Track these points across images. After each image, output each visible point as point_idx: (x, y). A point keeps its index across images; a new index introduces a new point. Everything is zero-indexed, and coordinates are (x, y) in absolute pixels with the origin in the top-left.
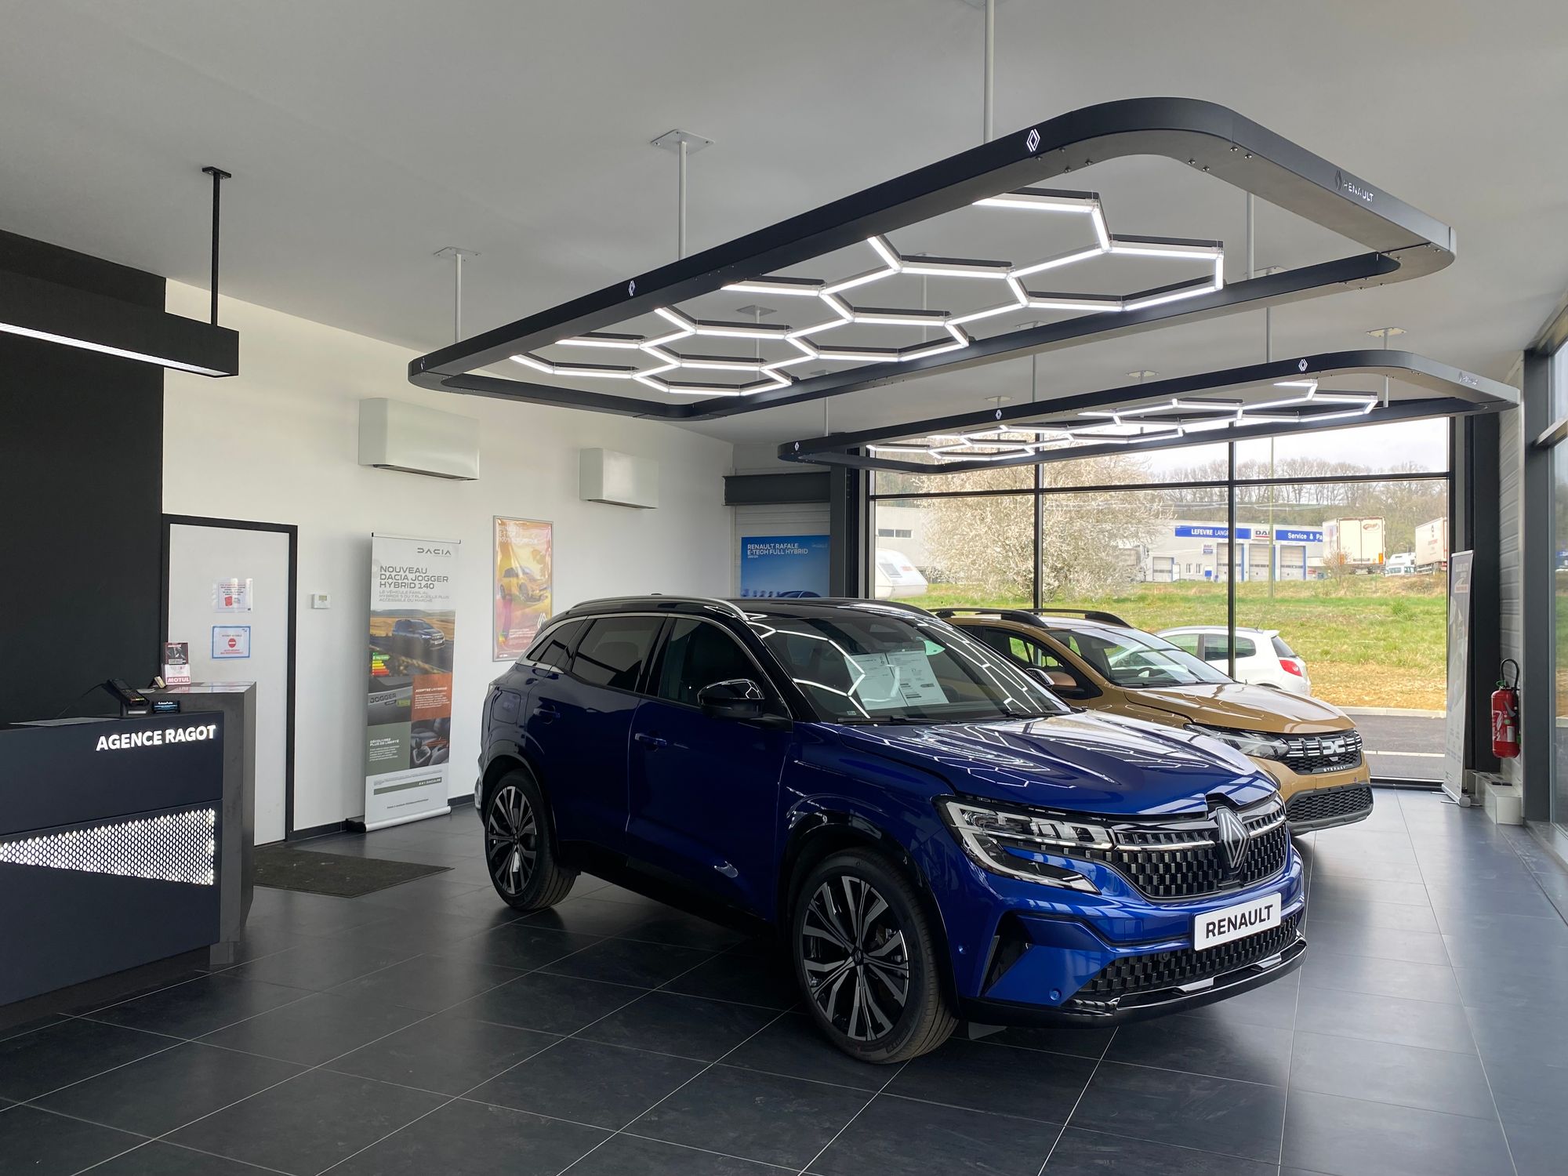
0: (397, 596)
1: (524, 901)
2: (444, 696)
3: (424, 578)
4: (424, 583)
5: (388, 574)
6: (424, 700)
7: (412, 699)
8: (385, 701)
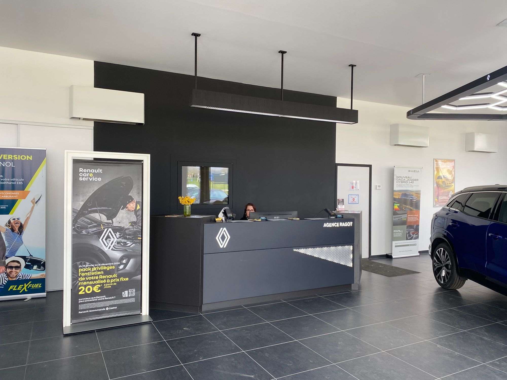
0: (402, 186)
1: (447, 286)
2: (417, 218)
3: (410, 180)
4: (410, 181)
5: (399, 179)
6: (411, 219)
7: (407, 218)
8: (398, 218)
